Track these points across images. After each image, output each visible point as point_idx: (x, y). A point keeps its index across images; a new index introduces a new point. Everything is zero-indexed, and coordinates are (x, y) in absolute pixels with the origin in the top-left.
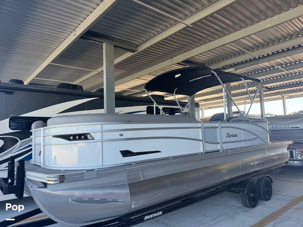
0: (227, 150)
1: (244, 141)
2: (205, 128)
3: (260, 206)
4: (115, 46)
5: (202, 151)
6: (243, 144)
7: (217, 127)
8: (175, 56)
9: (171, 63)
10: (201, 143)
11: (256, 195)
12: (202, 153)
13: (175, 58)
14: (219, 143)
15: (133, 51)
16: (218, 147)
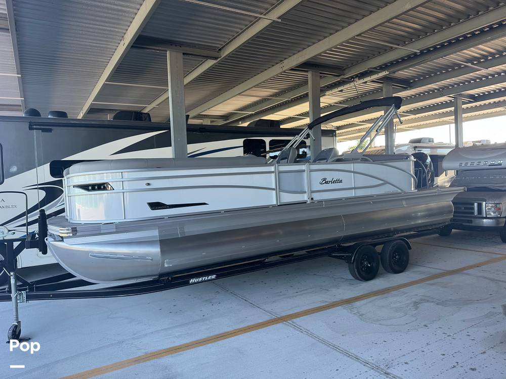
0: (320, 202)
1: (355, 188)
2: (280, 172)
3: (382, 279)
4: (184, 54)
5: (274, 202)
6: (352, 194)
7: (304, 171)
8: (285, 59)
9: (281, 70)
10: (274, 192)
11: (374, 265)
12: (273, 206)
13: (285, 61)
14: (305, 192)
15: (216, 58)
16: (305, 197)
